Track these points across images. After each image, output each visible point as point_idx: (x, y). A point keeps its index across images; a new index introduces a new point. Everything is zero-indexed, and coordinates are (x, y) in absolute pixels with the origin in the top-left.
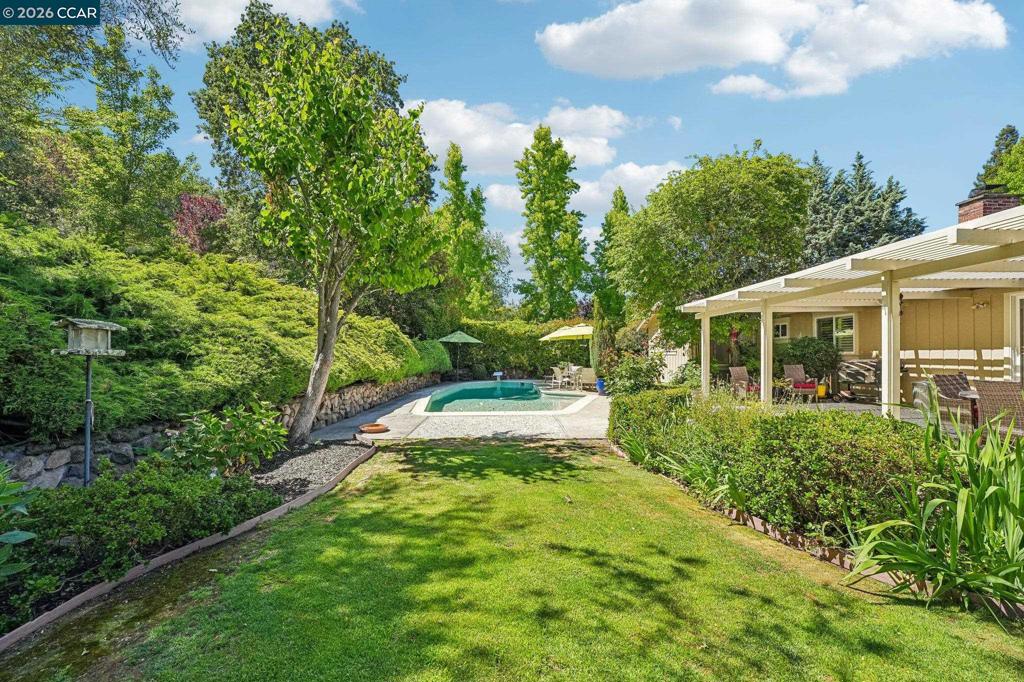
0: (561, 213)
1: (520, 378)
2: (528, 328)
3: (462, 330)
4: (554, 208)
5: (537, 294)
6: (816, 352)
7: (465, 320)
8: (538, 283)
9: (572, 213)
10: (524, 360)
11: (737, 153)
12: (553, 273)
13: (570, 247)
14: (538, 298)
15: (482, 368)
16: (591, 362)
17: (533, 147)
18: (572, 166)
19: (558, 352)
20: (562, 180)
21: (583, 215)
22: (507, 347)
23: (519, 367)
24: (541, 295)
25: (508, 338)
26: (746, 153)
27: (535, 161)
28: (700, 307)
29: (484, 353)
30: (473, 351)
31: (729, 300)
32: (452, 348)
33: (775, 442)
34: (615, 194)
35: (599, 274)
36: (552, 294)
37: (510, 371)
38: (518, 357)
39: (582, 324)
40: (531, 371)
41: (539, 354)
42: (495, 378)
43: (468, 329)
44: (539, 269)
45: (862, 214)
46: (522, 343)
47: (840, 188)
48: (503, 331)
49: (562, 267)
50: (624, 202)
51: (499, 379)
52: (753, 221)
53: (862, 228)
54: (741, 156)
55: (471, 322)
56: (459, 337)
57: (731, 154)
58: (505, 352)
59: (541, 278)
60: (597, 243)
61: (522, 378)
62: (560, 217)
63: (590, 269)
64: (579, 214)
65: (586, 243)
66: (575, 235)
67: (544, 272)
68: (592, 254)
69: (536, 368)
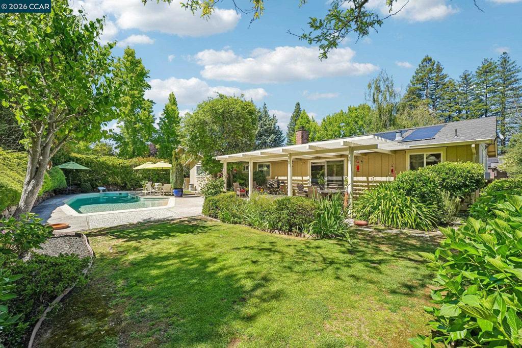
0: (141, 99)
1: (115, 191)
2: (121, 161)
3: (73, 161)
4: (137, 95)
5: (125, 142)
6: (260, 177)
7: (73, 155)
8: (126, 135)
9: (148, 100)
10: (119, 180)
11: (234, 96)
12: (135, 131)
13: (147, 118)
14: (126, 144)
15: (88, 184)
16: (171, 181)
17: (124, 58)
18: (147, 75)
19: (141, 175)
20: (142, 81)
21: (154, 103)
22: (106, 172)
23: (116, 184)
24: (128, 142)
25: (108, 167)
26: (238, 98)
27: (126, 66)
28: (225, 159)
29: (90, 176)
30: (82, 174)
31: (238, 156)
32: (67, 172)
33: (283, 206)
34: (170, 95)
35: (161, 135)
36: (134, 143)
37: (109, 186)
38: (114, 178)
39: (162, 162)
40: (122, 187)
41: (128, 177)
42: (99, 191)
43: (78, 160)
44: (127, 127)
45: (266, 125)
46: (117, 170)
47: (259, 114)
48: (104, 163)
49: (141, 129)
50: (175, 100)
51: (101, 192)
52: (241, 125)
53: (266, 131)
54: (236, 98)
55: (79, 156)
56: (72, 166)
57: (233, 96)
58: (105, 175)
59: (128, 133)
60: (160, 119)
61: (117, 190)
62: (141, 101)
63: (156, 132)
64: (152, 102)
65: (155, 117)
66: (150, 112)
67: (130, 131)
68: (157, 124)
69: (126, 184)
